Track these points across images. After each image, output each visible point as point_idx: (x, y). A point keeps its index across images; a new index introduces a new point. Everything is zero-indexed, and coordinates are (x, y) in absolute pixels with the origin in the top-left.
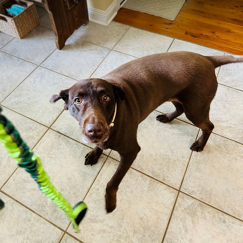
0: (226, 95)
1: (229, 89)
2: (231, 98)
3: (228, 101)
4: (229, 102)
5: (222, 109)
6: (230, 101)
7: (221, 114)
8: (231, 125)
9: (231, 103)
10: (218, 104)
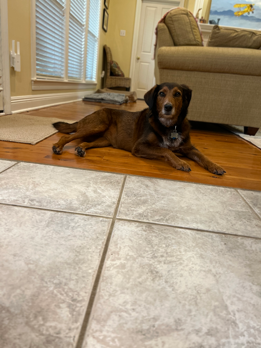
0: (149, 242)
1: (152, 228)
2: (164, 246)
3: (159, 254)
4: (162, 256)
5: (148, 283)
6: (165, 255)
7: (149, 299)
8: (200, 340)
9: (168, 259)
10: (131, 270)
